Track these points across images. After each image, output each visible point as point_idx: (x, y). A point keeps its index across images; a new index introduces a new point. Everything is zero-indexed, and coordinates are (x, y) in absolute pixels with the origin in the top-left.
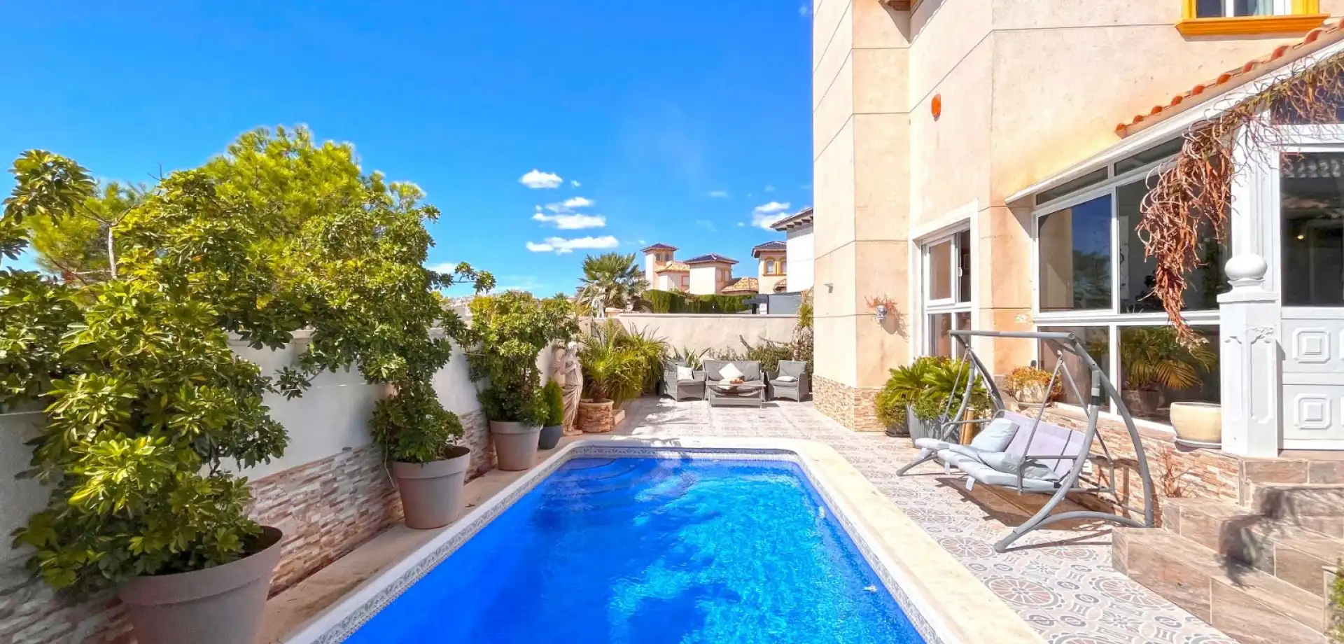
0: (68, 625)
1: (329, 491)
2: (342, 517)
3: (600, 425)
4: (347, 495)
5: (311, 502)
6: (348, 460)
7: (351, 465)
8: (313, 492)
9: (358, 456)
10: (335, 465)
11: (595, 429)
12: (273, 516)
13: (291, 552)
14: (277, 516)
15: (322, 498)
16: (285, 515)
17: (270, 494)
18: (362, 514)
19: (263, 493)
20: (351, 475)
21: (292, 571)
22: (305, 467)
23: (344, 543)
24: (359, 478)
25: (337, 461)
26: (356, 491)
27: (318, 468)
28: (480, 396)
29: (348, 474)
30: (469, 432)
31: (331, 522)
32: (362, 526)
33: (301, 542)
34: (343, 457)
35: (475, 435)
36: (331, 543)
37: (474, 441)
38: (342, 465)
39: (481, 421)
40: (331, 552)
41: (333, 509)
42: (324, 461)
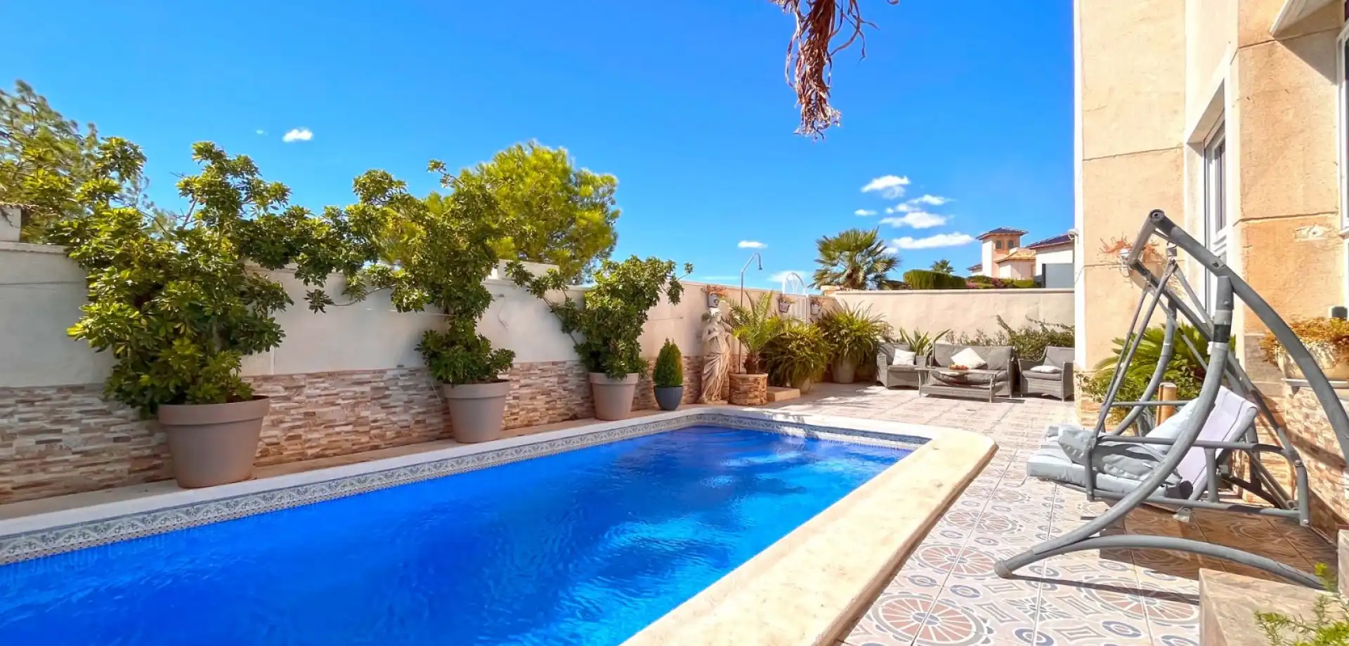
0: (146, 432)
1: (380, 396)
2: (395, 419)
3: (747, 397)
4: (401, 403)
5: (360, 400)
6: (402, 375)
7: (405, 380)
8: (363, 393)
9: (415, 375)
10: (386, 377)
11: (742, 401)
12: (321, 402)
13: (339, 433)
14: (326, 403)
15: (372, 399)
16: (333, 404)
17: (317, 385)
18: (417, 422)
19: (312, 383)
20: (405, 388)
21: (340, 447)
22: (353, 373)
23: (397, 440)
24: (415, 392)
25: (390, 374)
26: (411, 402)
27: (368, 376)
28: (578, 348)
29: (402, 387)
30: (562, 379)
31: (382, 420)
32: (417, 431)
33: (349, 428)
34: (396, 372)
35: (570, 383)
36: (382, 437)
37: (570, 387)
38: (395, 378)
39: (581, 372)
40: (382, 444)
41: (386, 410)
42: (375, 372)
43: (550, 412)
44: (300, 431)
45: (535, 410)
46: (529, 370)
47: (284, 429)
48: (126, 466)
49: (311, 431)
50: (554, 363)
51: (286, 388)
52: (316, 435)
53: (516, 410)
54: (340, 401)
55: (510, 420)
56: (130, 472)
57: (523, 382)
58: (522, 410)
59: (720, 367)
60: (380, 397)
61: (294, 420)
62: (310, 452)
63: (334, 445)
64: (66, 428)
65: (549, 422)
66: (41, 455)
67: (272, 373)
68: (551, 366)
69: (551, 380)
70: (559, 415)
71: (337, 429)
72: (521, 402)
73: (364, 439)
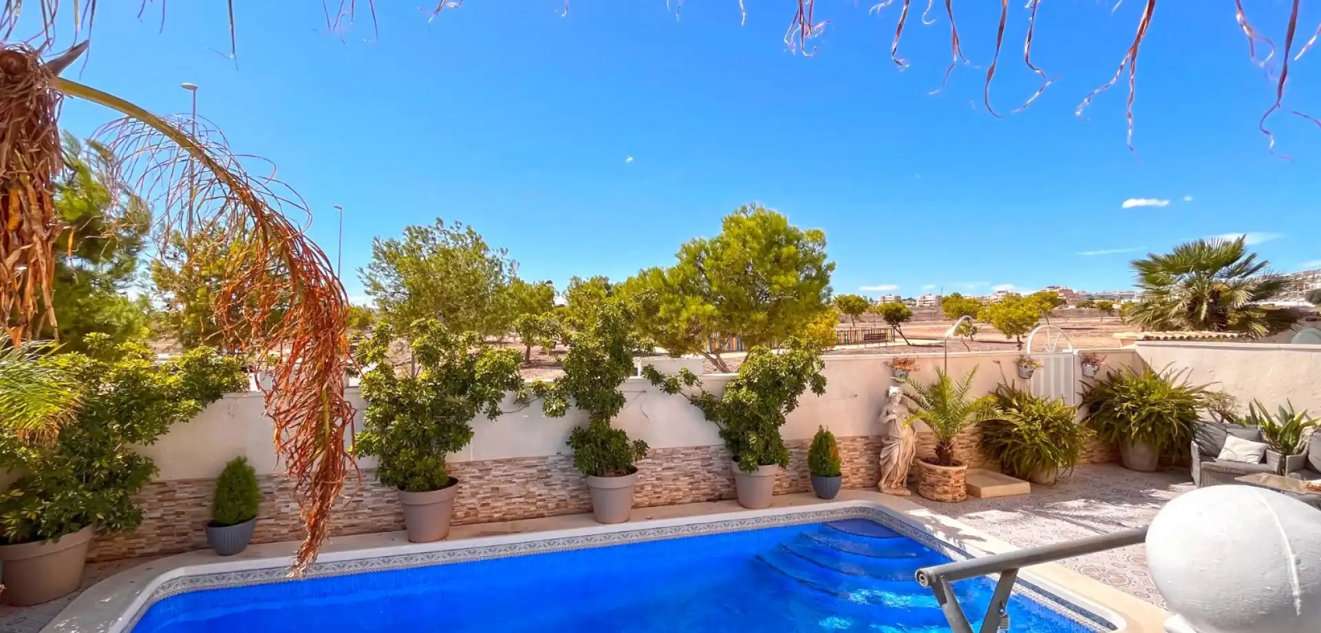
2: (554, 494)
4: (559, 482)
5: (529, 479)
6: (560, 461)
7: (563, 464)
8: (531, 474)
9: (567, 460)
10: (548, 462)
12: (503, 481)
13: (515, 503)
14: (506, 481)
15: (538, 479)
16: (511, 482)
17: (500, 468)
18: (573, 497)
19: (496, 467)
20: (563, 470)
21: (516, 514)
22: (524, 459)
23: (557, 510)
24: (569, 473)
25: (551, 460)
26: (568, 481)
27: (536, 461)
28: (723, 434)
29: (561, 469)
30: (706, 462)
31: (545, 495)
32: (573, 504)
33: (522, 500)
34: (556, 458)
35: (716, 465)
36: (546, 507)
37: (714, 470)
38: (555, 463)
39: (726, 455)
40: (546, 512)
41: (547, 487)
42: (540, 458)
43: (694, 492)
44: (489, 501)
45: (678, 490)
46: (671, 454)
47: (478, 499)
48: (392, 518)
49: (496, 501)
50: (696, 448)
51: (480, 471)
52: (499, 504)
53: (658, 490)
54: (515, 480)
55: (653, 498)
56: (395, 522)
57: (665, 465)
58: (665, 489)
59: (900, 453)
60: (544, 476)
61: (485, 493)
62: (496, 515)
63: (512, 511)
64: (365, 494)
65: (693, 502)
66: (355, 509)
67: (472, 460)
68: (694, 451)
69: (694, 463)
70: (704, 495)
71: (513, 500)
72: (665, 483)
73: (533, 508)
